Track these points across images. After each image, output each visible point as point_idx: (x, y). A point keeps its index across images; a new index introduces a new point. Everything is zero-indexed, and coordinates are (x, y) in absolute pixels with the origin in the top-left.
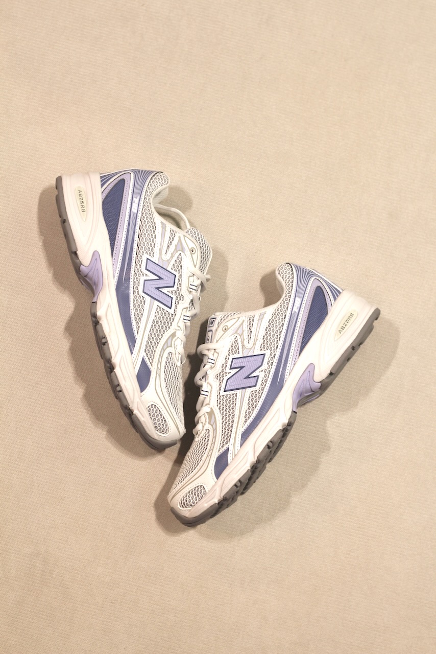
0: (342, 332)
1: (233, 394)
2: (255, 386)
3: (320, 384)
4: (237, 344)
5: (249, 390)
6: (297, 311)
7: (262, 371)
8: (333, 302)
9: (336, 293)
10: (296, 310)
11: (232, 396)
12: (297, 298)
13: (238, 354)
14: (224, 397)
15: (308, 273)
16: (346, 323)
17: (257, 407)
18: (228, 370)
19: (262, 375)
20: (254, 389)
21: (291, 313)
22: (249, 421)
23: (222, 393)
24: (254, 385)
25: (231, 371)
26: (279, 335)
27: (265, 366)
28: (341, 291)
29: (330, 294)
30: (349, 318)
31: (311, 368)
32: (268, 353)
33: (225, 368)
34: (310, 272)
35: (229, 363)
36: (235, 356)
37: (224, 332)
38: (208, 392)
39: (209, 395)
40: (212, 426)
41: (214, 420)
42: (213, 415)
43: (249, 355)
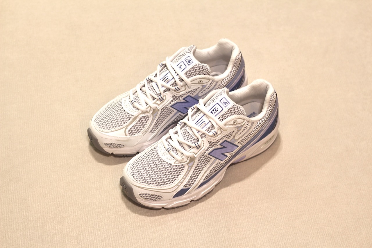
1: (210, 158)
4: (233, 133)
13: (229, 139)
14: (205, 156)
18: (218, 144)
19: (229, 156)
20: (220, 162)
23: (206, 154)
24: (222, 160)
27: (233, 152)
33: (218, 142)
35: (222, 141)
36: (227, 139)
37: (233, 124)
38: (200, 147)
39: (199, 149)
40: (188, 167)
41: (192, 165)
42: (193, 162)
43: (233, 143)
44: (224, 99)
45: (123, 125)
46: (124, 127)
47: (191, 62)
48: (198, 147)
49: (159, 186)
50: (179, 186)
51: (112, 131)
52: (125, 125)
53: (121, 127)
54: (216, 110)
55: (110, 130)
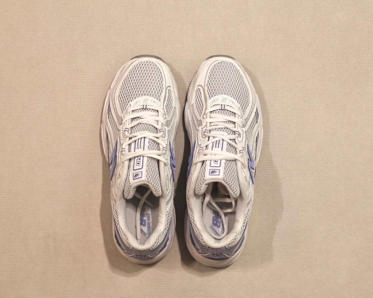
44: (140, 176)
45: (207, 86)
46: (204, 86)
47: (211, 173)
51: (208, 73)
52: (206, 88)
53: (206, 82)
54: (138, 163)
55: (209, 71)
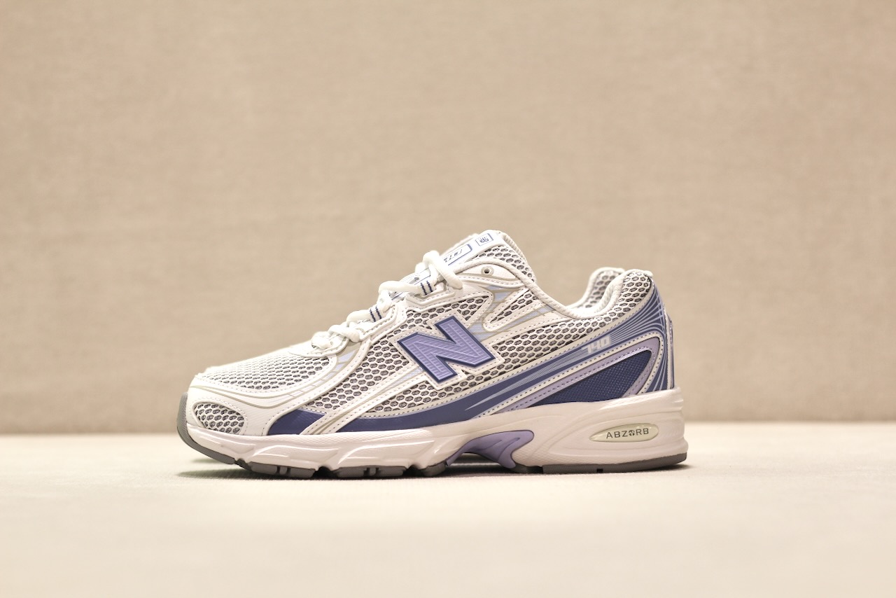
0: (610, 438)
1: (404, 358)
2: (439, 381)
3: (514, 465)
4: (478, 305)
5: (424, 377)
6: (590, 352)
7: (467, 373)
8: (643, 390)
9: (660, 383)
10: (590, 349)
11: (399, 359)
12: (607, 338)
13: (467, 319)
14: (391, 348)
15: (658, 321)
16: (627, 434)
17: (411, 410)
18: (431, 322)
19: (461, 377)
20: (433, 383)
21: (580, 348)
22: (381, 414)
23: (394, 340)
24: (439, 379)
25: (434, 328)
26: (522, 362)
27: (477, 372)
28: (669, 385)
29: (651, 378)
30: (638, 432)
31: (526, 436)
32: (499, 360)
33: (432, 316)
34: (662, 321)
35: (442, 316)
36: (460, 317)
37: (480, 273)
38: (381, 318)
39: (379, 321)
40: (338, 364)
41: (347, 360)
42: (354, 352)
43: (479, 338)
48: (376, 316)
49: (255, 390)
50: (295, 398)
